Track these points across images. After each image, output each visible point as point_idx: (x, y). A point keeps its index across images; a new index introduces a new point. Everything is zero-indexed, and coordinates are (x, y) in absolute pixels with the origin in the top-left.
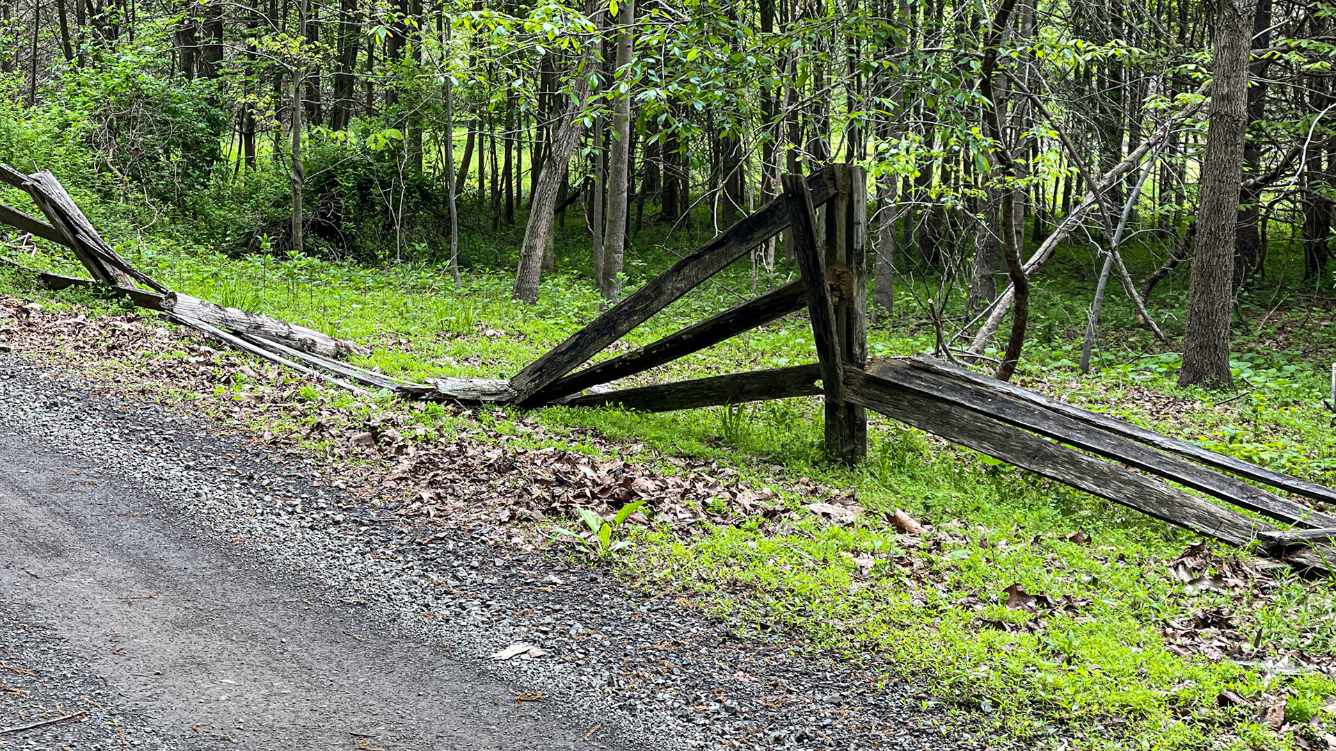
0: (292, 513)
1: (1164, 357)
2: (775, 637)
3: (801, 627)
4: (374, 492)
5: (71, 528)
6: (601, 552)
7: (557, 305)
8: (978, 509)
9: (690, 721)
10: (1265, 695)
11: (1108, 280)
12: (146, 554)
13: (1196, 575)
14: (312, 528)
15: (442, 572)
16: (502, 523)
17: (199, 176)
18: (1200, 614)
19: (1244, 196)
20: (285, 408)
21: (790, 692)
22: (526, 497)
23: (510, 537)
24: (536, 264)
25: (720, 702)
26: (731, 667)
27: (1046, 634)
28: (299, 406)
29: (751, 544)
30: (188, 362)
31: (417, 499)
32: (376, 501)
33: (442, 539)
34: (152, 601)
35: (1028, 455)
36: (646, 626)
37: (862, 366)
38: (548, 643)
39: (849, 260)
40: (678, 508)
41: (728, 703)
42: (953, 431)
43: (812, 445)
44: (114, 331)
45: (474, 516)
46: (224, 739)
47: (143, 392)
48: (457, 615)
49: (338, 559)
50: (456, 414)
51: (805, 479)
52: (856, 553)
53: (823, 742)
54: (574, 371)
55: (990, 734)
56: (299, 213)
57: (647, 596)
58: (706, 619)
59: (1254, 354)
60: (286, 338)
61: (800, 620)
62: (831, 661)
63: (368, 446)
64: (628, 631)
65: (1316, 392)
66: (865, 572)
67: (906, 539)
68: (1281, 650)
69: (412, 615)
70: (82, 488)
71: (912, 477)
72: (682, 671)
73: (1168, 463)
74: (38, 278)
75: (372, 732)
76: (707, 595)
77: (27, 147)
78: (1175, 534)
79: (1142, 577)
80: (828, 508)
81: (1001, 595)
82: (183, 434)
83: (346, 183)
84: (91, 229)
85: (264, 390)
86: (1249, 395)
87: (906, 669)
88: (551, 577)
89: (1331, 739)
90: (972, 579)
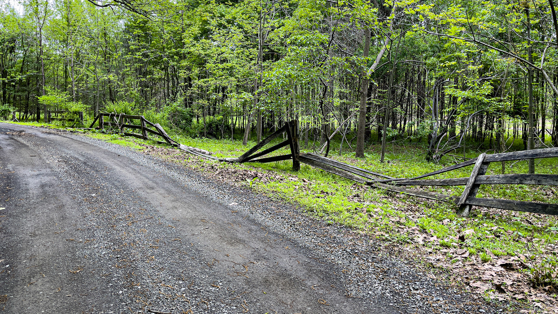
0: (196, 181)
1: (353, 153)
2: (279, 200)
3: (284, 198)
4: (211, 177)
5: (156, 185)
6: (250, 186)
7: (250, 145)
8: (318, 178)
9: (262, 215)
10: (363, 208)
11: (344, 140)
12: (169, 189)
13: (355, 188)
14: (199, 184)
15: (222, 191)
16: (233, 182)
17: (188, 125)
18: (355, 195)
19: (366, 126)
20: (197, 163)
21: (281, 210)
22: (238, 177)
23: (234, 184)
24: (247, 138)
25: (268, 212)
26: (271, 206)
27: (327, 199)
28: (200, 163)
29: (277, 184)
30: (181, 156)
31: (219, 178)
32: (211, 179)
33: (222, 185)
34: (169, 197)
35: (327, 169)
36: (257, 199)
37: (299, 154)
38: (239, 202)
39: (297, 136)
40: (265, 179)
41: (270, 212)
42: (315, 165)
43: (291, 168)
44: (169, 151)
45: (229, 181)
46: (178, 221)
47: (172, 161)
48: (223, 198)
49: (203, 189)
50: (228, 164)
51: (289, 174)
52: (296, 186)
54: (250, 156)
55: (315, 216)
56: (205, 131)
57: (258, 194)
58: (268, 197)
59: (368, 152)
60: (200, 151)
62: (289, 204)
63: (211, 169)
64: (254, 200)
65: (378, 158)
66: (297, 189)
67: (305, 183)
68: (368, 201)
69: (215, 198)
70: (159, 178)
71: (308, 173)
72: (262, 207)
73: (351, 170)
74: (157, 142)
75: (205, 219)
76: (268, 193)
77: (157, 120)
78: (352, 182)
79: (345, 189)
80: (292, 178)
81: (320, 192)
82: (178, 168)
83: (214, 125)
84: (166, 134)
85: (194, 160)
86: (367, 159)
87: (301, 205)
88: (241, 191)
89: (374, 215)
90: (315, 190)
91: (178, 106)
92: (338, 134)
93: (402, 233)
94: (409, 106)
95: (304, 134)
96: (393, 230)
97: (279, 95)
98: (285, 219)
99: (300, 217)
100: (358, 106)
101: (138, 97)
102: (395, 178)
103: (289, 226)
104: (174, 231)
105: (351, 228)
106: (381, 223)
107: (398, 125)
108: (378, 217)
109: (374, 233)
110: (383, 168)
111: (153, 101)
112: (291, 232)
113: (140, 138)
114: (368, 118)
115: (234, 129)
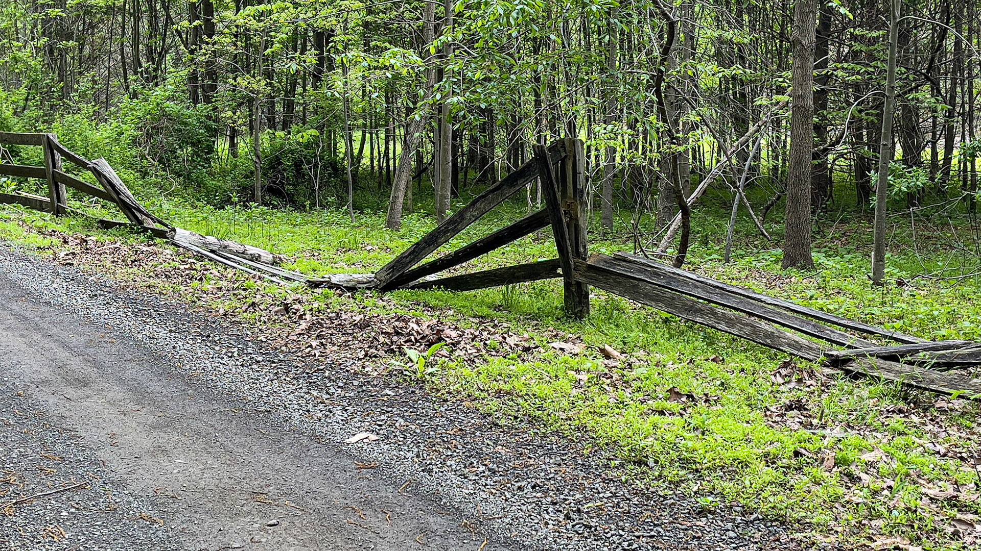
0: (231, 357)
1: (774, 252)
2: (523, 424)
3: (539, 417)
4: (283, 342)
5: (95, 369)
6: (419, 375)
7: (411, 230)
8: (656, 343)
9: (465, 478)
10: (823, 450)
11: (738, 206)
12: (138, 384)
13: (787, 379)
14: (242, 365)
15: (321, 390)
16: (360, 359)
17: (200, 161)
18: (788, 403)
19: (815, 156)
20: (234, 294)
21: (530, 458)
22: (376, 343)
23: (363, 368)
24: (399, 206)
25: (486, 465)
26: (494, 443)
27: (691, 417)
28: (243, 293)
29: (512, 367)
30: (179, 269)
31: (309, 346)
32: (284, 348)
33: (322, 370)
34: (139, 412)
35: (686, 310)
36: (444, 419)
37: (585, 259)
38: (381, 432)
39: (575, 196)
40: (468, 347)
41: (490, 466)
42: (641, 297)
43: (556, 308)
44: (137, 251)
45: (343, 355)
46: (172, 497)
47: (149, 287)
48: (327, 416)
49: (256, 384)
50: (340, 296)
51: (551, 328)
52: (578, 371)
53: (548, 489)
54: (413, 268)
55: (653, 480)
56: (259, 182)
57: (447, 401)
58: (481, 414)
59: (827, 249)
60: (243, 253)
61: (538, 413)
62: (557, 438)
63: (282, 315)
64: (432, 423)
65: (863, 270)
66: (582, 383)
67: (611, 363)
68: (837, 423)
69: (298, 417)
70: (105, 345)
71: (617, 326)
72: (464, 447)
73: (770, 312)
74: (98, 222)
75: (266, 491)
76: (483, 399)
77: (97, 147)
78: (776, 355)
79: (754, 381)
80: (563, 345)
81: (665, 394)
82: (171, 311)
83: (287, 163)
84: (129, 193)
85: (223, 284)
86: (824, 273)
87: (602, 442)
88: (387, 391)
89: (863, 476)
90: (648, 385)
91: (168, 99)
92: (719, 186)
93: (969, 539)
94: (962, 84)
95: (601, 188)
96: (935, 530)
97: (511, 55)
98: (546, 493)
99: (599, 486)
100: (785, 89)
101: (36, 71)
102: (925, 341)
103: (562, 516)
104: (160, 533)
105: (783, 523)
106: (891, 504)
107: (926, 154)
108: (880, 484)
109: (867, 542)
110: (883, 304)
111: (84, 83)
112: (569, 538)
113: (41, 209)
114: (819, 129)
115: (355, 175)
